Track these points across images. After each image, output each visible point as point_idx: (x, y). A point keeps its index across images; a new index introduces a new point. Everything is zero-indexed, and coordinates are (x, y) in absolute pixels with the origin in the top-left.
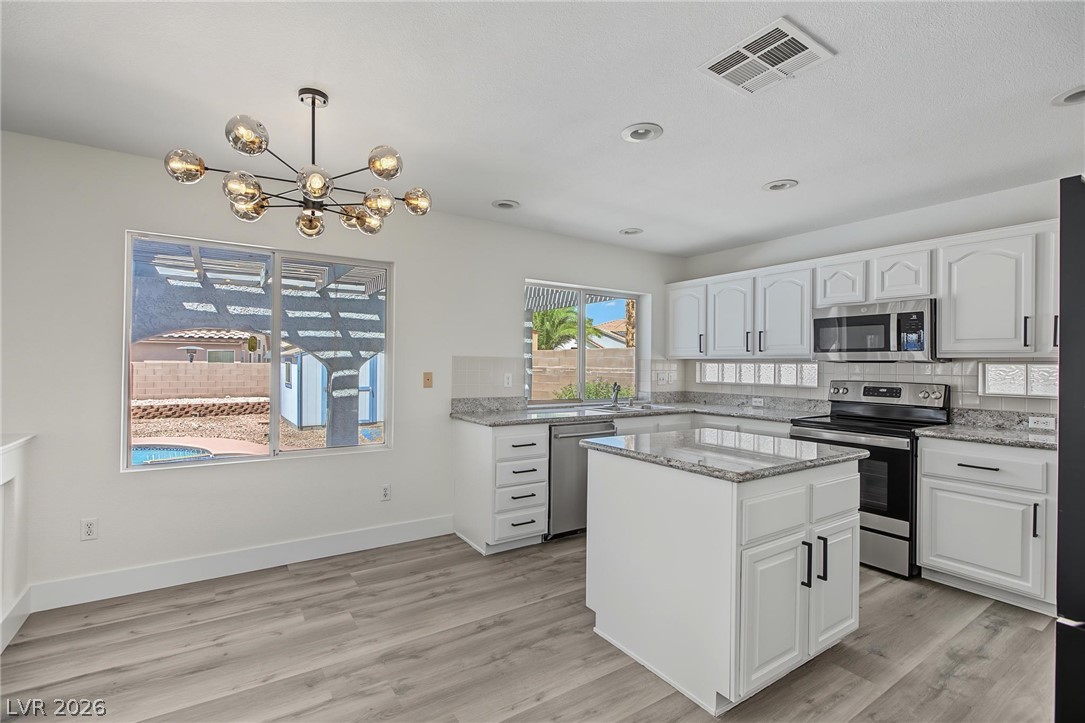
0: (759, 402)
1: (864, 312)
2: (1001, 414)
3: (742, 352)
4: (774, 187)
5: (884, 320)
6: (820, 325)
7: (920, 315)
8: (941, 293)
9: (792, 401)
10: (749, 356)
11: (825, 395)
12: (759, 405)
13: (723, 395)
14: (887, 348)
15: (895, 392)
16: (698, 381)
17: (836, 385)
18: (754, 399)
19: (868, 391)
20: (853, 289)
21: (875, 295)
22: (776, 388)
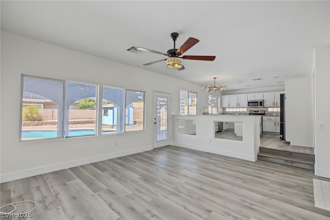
1: (255, 101)
2: (270, 114)
3: (236, 106)
5: (258, 102)
6: (249, 103)
7: (262, 102)
8: (264, 99)
9: (243, 114)
11: (248, 112)
12: (237, 114)
13: (231, 113)
14: (258, 106)
15: (258, 112)
16: (226, 111)
17: (250, 111)
19: (254, 112)
20: (253, 98)
21: (256, 99)
22: (240, 112)
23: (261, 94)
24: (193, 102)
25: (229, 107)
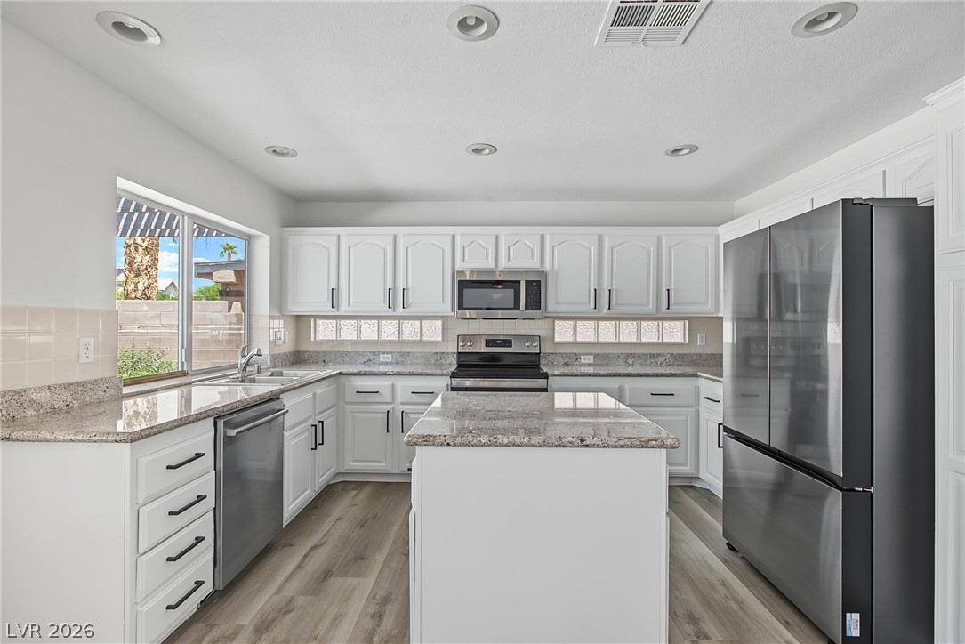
0: (389, 358)
2: (567, 355)
3: (383, 310)
4: (476, 151)
5: (515, 284)
6: (463, 285)
7: (538, 283)
8: (547, 267)
9: (420, 355)
10: (390, 312)
11: (452, 348)
12: (387, 360)
13: (347, 353)
14: (517, 307)
15: (508, 343)
16: (312, 340)
17: (465, 338)
18: (381, 356)
19: (487, 343)
20: (487, 258)
21: (503, 264)
22: (401, 342)
23: (530, 236)
24: (138, 275)
25: (334, 312)
